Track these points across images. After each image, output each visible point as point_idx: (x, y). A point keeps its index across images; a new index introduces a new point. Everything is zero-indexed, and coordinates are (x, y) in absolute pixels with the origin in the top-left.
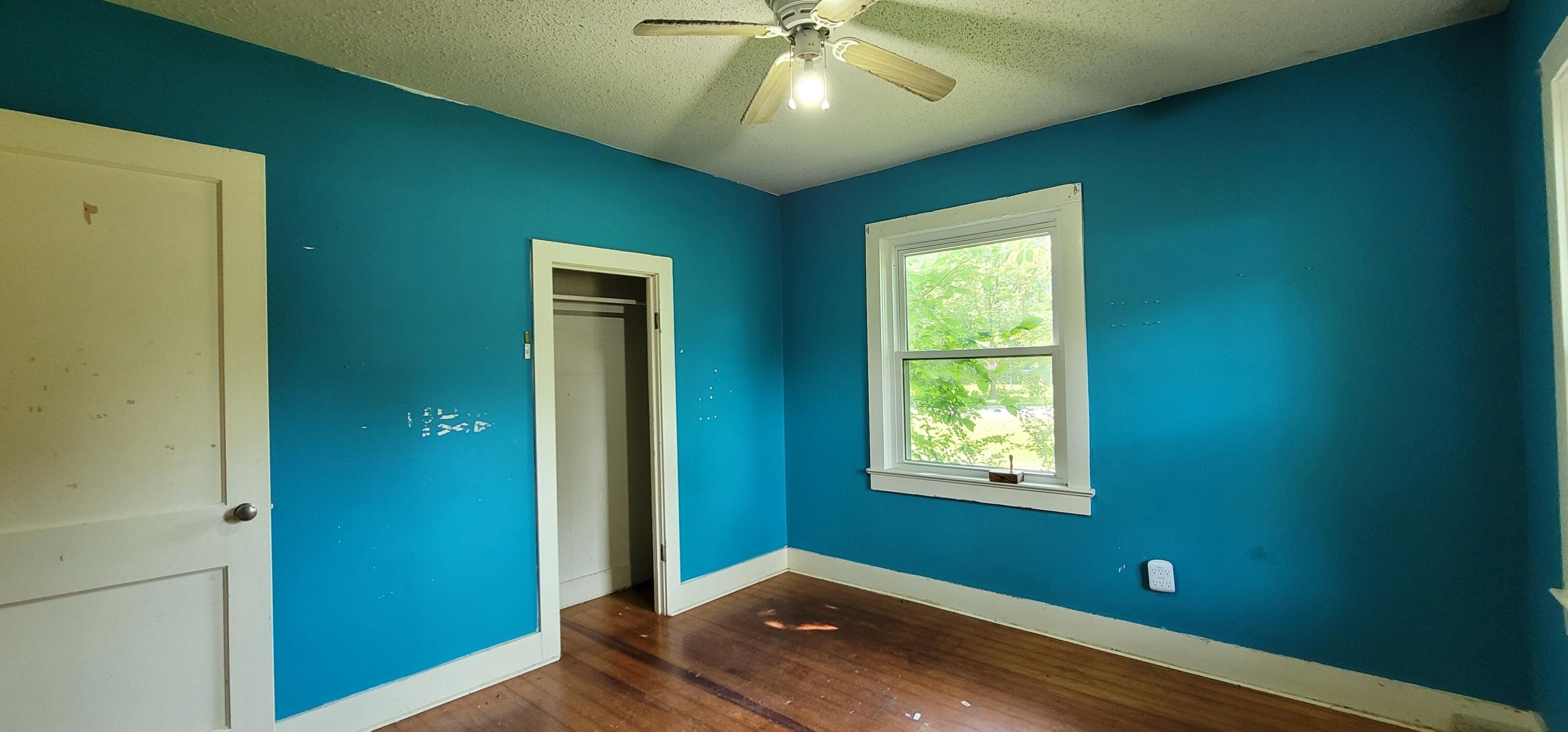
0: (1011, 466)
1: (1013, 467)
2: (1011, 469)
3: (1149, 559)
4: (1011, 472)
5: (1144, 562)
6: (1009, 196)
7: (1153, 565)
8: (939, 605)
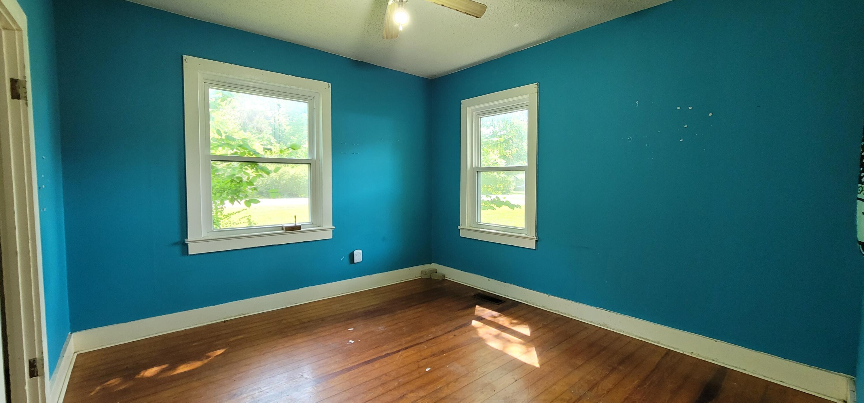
0: (295, 221)
1: (296, 222)
2: (295, 223)
3: (354, 250)
4: (295, 224)
5: (352, 252)
6: (296, 76)
7: (356, 252)
8: (249, 314)
